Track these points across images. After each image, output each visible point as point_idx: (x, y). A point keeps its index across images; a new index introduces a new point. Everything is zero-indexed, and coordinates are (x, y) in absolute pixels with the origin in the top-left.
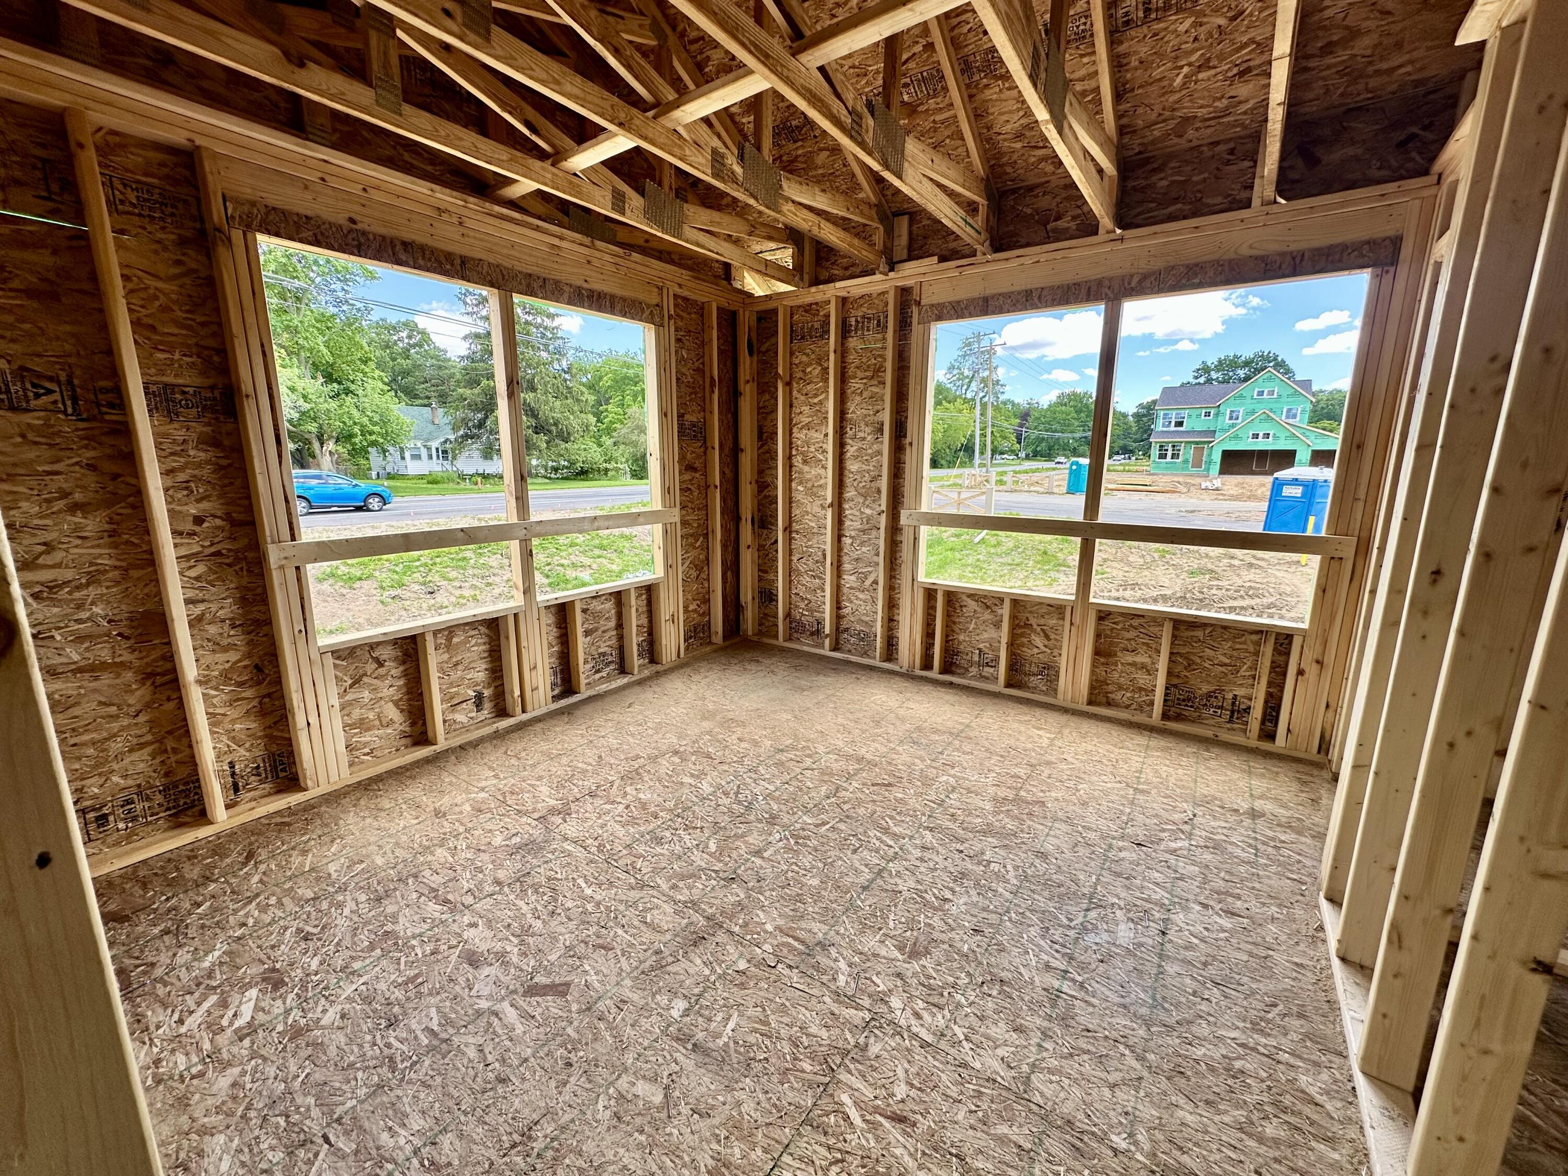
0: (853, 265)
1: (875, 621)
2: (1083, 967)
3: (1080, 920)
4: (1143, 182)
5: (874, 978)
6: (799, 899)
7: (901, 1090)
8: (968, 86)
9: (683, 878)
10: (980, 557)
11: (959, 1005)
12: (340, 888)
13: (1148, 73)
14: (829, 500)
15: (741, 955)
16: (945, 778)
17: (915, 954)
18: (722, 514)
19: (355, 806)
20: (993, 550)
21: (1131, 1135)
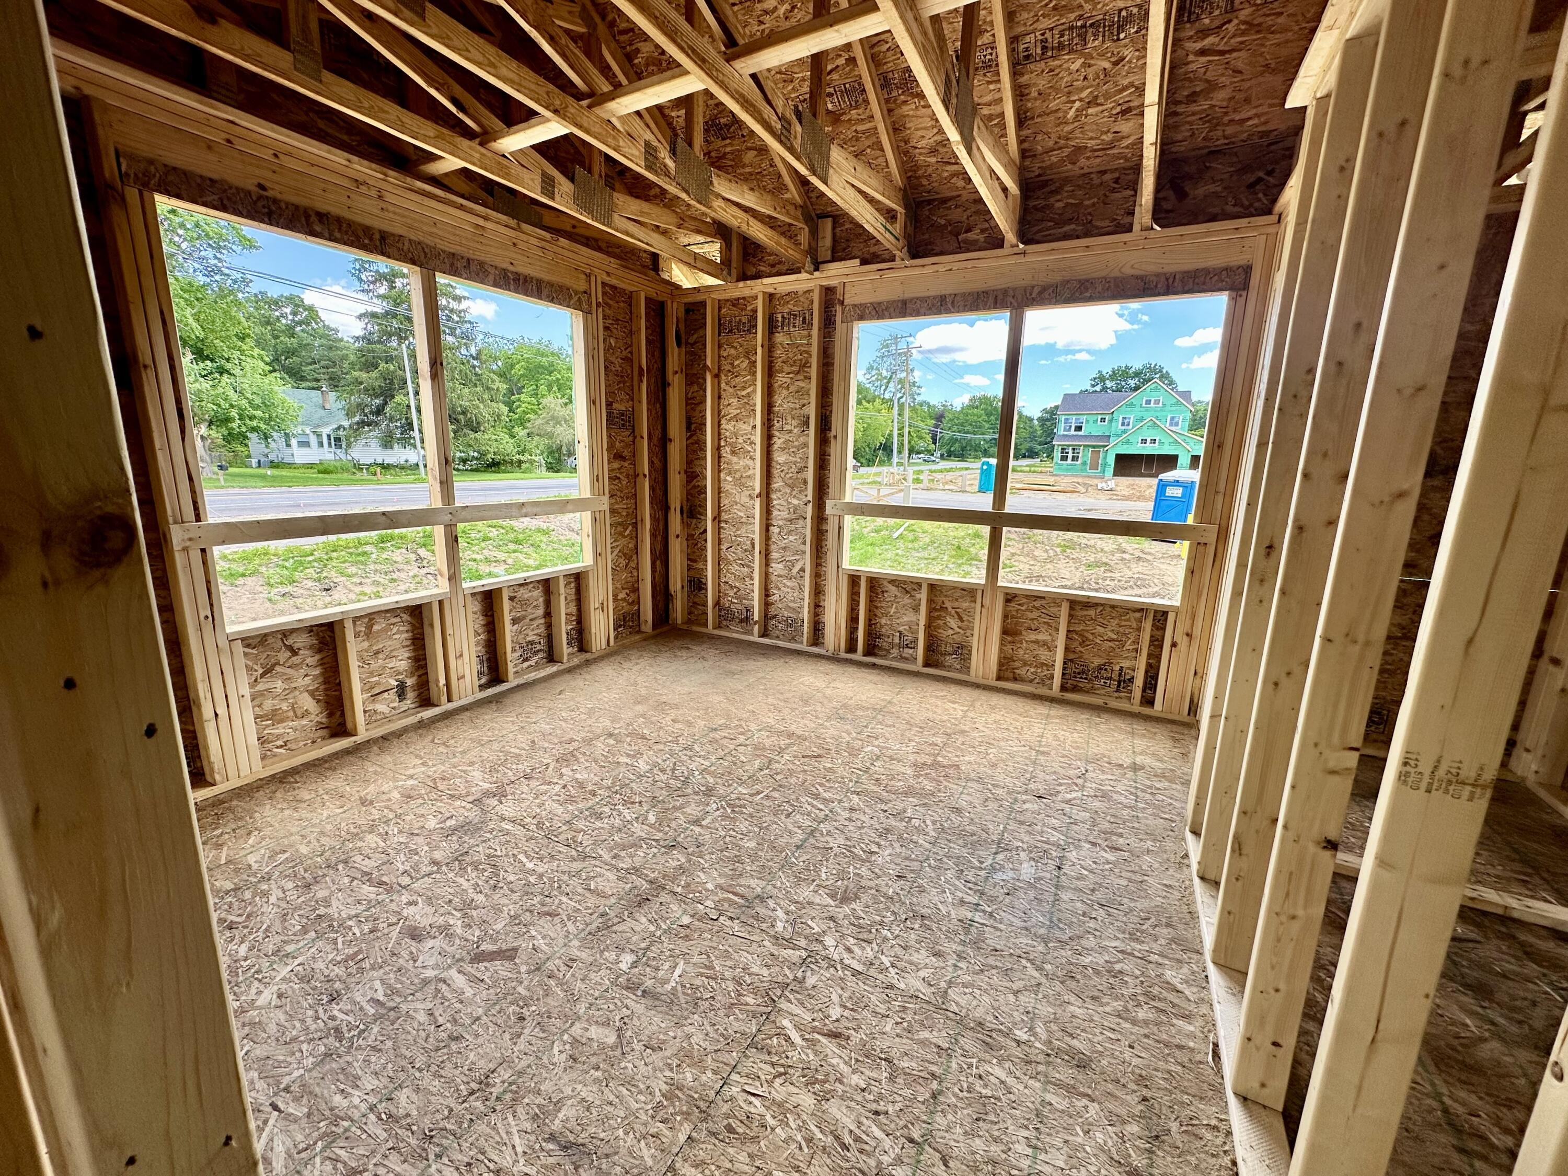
0: (780, 262)
1: (802, 607)
2: (992, 900)
3: (990, 862)
4: (1041, 203)
5: (810, 922)
6: (738, 860)
7: (835, 1012)
8: (887, 101)
9: (624, 847)
10: (900, 552)
11: (885, 939)
12: (263, 877)
13: (1046, 104)
14: (758, 491)
15: (685, 912)
16: (870, 748)
17: (845, 900)
18: (651, 503)
19: (270, 798)
20: (910, 545)
21: (1031, 1029)
